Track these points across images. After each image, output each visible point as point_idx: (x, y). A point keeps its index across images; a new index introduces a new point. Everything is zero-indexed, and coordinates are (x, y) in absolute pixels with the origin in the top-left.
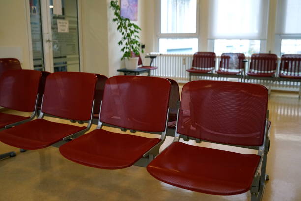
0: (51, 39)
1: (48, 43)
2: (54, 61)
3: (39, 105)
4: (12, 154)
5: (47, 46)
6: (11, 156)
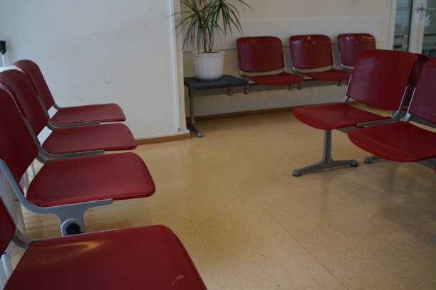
0: (425, 7)
1: (420, 11)
2: (424, 40)
3: (406, 103)
4: (354, 164)
5: (417, 16)
6: (352, 166)
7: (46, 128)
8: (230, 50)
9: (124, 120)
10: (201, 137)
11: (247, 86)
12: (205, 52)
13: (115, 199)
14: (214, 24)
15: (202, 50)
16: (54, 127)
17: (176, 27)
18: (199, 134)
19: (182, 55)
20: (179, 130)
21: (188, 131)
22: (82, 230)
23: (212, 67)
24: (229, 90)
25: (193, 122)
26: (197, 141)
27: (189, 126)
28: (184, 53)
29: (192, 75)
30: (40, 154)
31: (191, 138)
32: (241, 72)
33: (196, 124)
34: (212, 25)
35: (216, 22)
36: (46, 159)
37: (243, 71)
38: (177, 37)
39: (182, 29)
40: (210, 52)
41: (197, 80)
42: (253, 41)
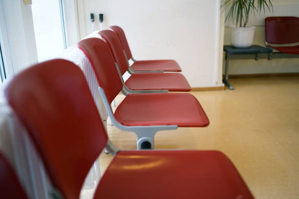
7: (127, 72)
8: (259, 26)
9: (180, 71)
10: (233, 89)
11: (271, 54)
12: (241, 26)
13: (179, 126)
14: (251, 5)
15: (239, 25)
16: (133, 72)
17: (221, 6)
18: (231, 88)
19: (223, 28)
20: (217, 83)
21: (223, 85)
22: (152, 147)
23: (245, 37)
24: (256, 56)
25: (227, 78)
26: (229, 92)
27: (224, 81)
28: (225, 27)
29: (229, 44)
30: (123, 89)
31: (225, 89)
32: (266, 43)
33: (229, 80)
34: (250, 6)
35: (253, 4)
36: (128, 93)
37: (268, 42)
38: (221, 14)
39: (225, 8)
40: (244, 26)
41: (233, 47)
42: (279, 20)
